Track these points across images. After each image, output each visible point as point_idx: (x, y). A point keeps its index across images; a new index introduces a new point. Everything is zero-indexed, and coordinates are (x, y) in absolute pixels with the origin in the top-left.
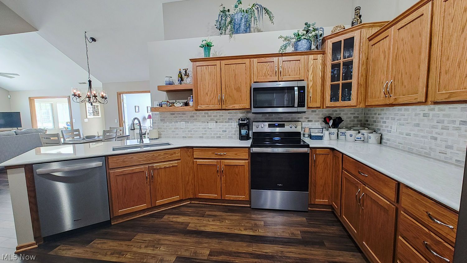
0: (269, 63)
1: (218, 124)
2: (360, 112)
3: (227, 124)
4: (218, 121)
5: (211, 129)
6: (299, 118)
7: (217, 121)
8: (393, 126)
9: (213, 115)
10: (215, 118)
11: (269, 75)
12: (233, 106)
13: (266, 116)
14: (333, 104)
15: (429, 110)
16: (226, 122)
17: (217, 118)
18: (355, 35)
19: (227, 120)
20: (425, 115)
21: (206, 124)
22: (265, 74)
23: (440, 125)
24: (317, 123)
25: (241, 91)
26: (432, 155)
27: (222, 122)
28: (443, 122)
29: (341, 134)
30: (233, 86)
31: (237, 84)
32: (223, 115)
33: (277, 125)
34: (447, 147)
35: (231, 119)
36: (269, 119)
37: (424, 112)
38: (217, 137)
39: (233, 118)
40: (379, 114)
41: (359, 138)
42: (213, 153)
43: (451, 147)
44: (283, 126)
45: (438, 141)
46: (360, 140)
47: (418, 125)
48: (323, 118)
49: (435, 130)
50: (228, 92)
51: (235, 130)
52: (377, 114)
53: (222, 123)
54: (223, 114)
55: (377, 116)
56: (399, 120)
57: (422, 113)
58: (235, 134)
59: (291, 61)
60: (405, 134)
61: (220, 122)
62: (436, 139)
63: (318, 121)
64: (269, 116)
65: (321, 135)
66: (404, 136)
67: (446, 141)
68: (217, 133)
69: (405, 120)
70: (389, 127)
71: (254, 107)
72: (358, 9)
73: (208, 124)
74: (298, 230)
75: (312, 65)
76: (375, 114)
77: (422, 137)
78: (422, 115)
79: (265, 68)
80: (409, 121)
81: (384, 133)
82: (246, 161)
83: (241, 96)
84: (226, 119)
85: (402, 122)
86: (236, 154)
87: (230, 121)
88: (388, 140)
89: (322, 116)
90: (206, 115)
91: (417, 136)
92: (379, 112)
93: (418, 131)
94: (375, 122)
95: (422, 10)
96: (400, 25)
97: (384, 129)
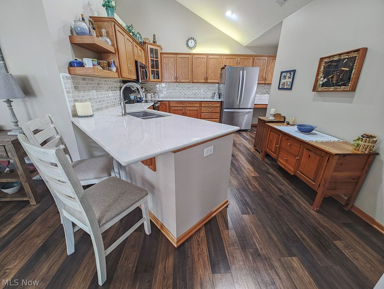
1: (112, 92)
3: (116, 92)
4: (112, 89)
14: (153, 80)
15: (178, 84)
16: (115, 90)
18: (158, 49)
20: (177, 86)
23: (182, 89)
26: (181, 97)
28: (183, 88)
40: (154, 86)
41: (154, 97)
43: (186, 94)
45: (182, 93)
47: (175, 89)
49: (181, 90)
55: (153, 86)
57: (176, 85)
62: (181, 93)
66: (169, 93)
67: (184, 93)
68: (113, 101)
69: (169, 88)
72: (154, 35)
73: (108, 92)
76: (152, 86)
77: (177, 93)
78: (176, 86)
80: (171, 88)
84: (115, 88)
91: (175, 93)
92: (154, 85)
93: (175, 91)
94: (152, 89)
95: (188, 56)
96: (179, 56)
97: (158, 92)
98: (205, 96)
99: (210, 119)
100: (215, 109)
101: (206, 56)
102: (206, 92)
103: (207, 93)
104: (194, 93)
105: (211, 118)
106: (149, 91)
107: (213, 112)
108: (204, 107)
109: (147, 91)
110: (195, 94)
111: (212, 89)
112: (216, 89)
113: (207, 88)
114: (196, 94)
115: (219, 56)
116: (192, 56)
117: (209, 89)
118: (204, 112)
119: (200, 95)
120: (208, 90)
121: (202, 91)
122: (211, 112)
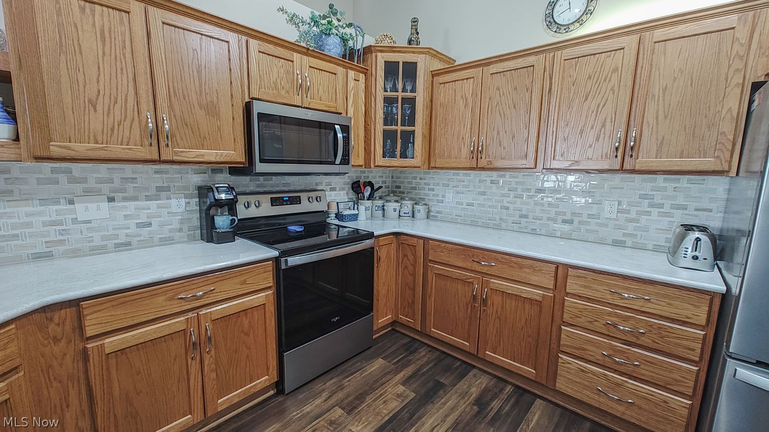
0: (283, 60)
1: (119, 204)
2: (387, 175)
3: (153, 204)
4: (118, 196)
5: (89, 222)
6: (317, 184)
7: (112, 195)
8: (447, 195)
9: (96, 175)
10: (106, 188)
11: (283, 88)
12: (197, 153)
13: (259, 181)
14: (388, 161)
15: (498, 176)
16: (148, 198)
17: (111, 185)
18: (419, 59)
19: (154, 192)
20: (492, 182)
21: (63, 207)
22: (275, 84)
23: (512, 194)
24: (342, 192)
25: (219, 114)
26: (504, 225)
27: (135, 199)
28: (516, 190)
29: (376, 208)
30: (194, 95)
31: (206, 94)
32: (136, 178)
33: (286, 198)
34: (521, 216)
35: (168, 189)
36: (265, 187)
37: (492, 179)
38: (117, 246)
39: (171, 185)
40: (421, 179)
41: (407, 213)
42: (171, 299)
43: (526, 216)
44: (297, 201)
45: (511, 211)
46: (408, 215)
47: (484, 193)
48: (348, 184)
49: (506, 199)
50: (178, 113)
51: (180, 217)
52: (418, 178)
53: (136, 203)
54: (133, 172)
55: (418, 180)
56: (457, 186)
57: (489, 179)
58: (180, 230)
59: (322, 70)
60: (465, 204)
61: (125, 199)
62: (507, 208)
63: (343, 189)
64: (264, 181)
65: (355, 212)
66: (465, 206)
67: (519, 210)
68: (116, 232)
69: (464, 186)
70: (440, 196)
71: (261, 161)
72: (415, 21)
73: (72, 206)
74: (396, 385)
75: (352, 90)
76: (415, 178)
77: (490, 207)
78: (489, 182)
79: (275, 70)
80: (471, 188)
81: (430, 203)
82: (268, 293)
83: (219, 129)
84: (147, 189)
85: (460, 189)
86: (244, 282)
87: (163, 194)
88: (438, 212)
89: (349, 181)
90: (63, 178)
91: (483, 205)
92: (422, 176)
93: (484, 200)
94: (415, 188)
95: (531, 60)
96: (494, 68)
97: (432, 198)
98: (624, 235)
99: (615, 371)
100: (660, 327)
101: (635, 38)
102: (633, 215)
103: (637, 221)
104: (564, 214)
105: (622, 369)
106: (408, 193)
107: (645, 341)
108: (580, 297)
109: (404, 193)
110: (568, 217)
111: (681, 201)
112: (712, 206)
113: (643, 197)
114: (576, 220)
115: (735, 17)
116: (552, 54)
117: (657, 200)
118: (582, 321)
119: (597, 228)
120: (652, 205)
121: (609, 209)
122: (634, 340)
